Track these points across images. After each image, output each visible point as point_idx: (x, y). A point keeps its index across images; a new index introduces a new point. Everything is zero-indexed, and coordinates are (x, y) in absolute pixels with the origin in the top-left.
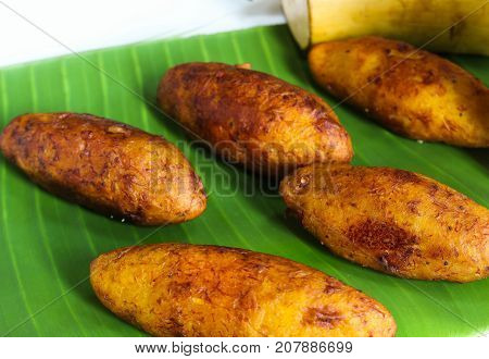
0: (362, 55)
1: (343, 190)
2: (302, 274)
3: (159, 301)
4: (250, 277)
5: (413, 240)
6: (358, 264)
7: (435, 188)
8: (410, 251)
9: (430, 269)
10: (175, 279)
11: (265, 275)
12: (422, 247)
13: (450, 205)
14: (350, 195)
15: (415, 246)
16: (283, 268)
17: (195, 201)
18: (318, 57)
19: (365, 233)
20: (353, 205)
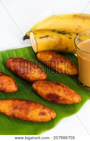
0: (48, 56)
1: (45, 87)
2: (38, 105)
3: (10, 111)
4: (28, 106)
5: (59, 97)
6: (48, 101)
7: (64, 86)
8: (59, 99)
9: (63, 102)
10: (13, 106)
11: (31, 105)
12: (61, 98)
13: (66, 90)
14: (47, 88)
15: (60, 98)
16: (34, 104)
17: (16, 88)
18: (39, 55)
19: (50, 96)
20: (48, 90)
